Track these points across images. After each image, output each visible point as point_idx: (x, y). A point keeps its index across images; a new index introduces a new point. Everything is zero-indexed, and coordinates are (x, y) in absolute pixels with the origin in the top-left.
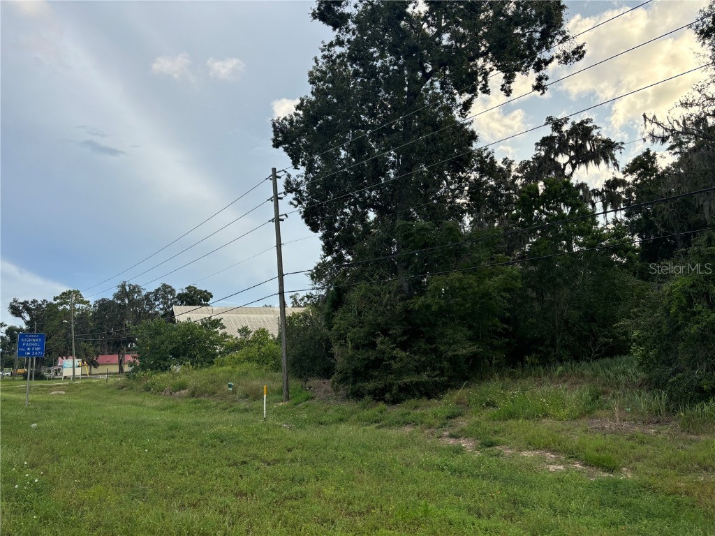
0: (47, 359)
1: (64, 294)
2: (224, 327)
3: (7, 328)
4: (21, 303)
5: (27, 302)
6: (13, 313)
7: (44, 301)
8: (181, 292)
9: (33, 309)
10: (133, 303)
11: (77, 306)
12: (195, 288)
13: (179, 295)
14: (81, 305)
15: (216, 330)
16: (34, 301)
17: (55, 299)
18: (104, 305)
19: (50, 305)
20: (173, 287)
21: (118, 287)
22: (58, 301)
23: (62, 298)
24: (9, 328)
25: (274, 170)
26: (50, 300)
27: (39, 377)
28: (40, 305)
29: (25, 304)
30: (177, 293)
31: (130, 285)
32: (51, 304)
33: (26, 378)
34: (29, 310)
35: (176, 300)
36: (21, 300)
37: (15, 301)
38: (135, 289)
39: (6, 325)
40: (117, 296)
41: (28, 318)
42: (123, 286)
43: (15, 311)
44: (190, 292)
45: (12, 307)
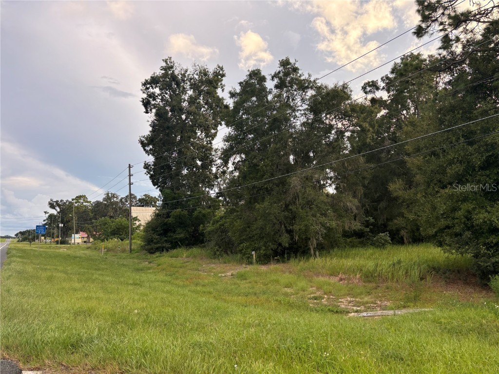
1: (77, 197)
3: (49, 214)
4: (55, 202)
5: (58, 201)
6: (50, 207)
7: (67, 201)
8: (141, 198)
9: (62, 205)
10: (112, 204)
11: (85, 204)
12: (149, 196)
14: (86, 204)
15: (135, 222)
16: (61, 201)
17: (73, 200)
18: (98, 204)
19: (70, 202)
20: (136, 195)
21: (105, 194)
22: (74, 201)
23: (76, 200)
24: (50, 215)
25: (129, 165)
26: (70, 200)
27: (63, 242)
28: (65, 203)
29: (57, 202)
30: (138, 198)
31: (111, 194)
33: (58, 243)
34: (59, 205)
35: (138, 202)
36: (55, 200)
37: (51, 200)
38: (114, 196)
39: (48, 213)
40: (104, 199)
41: (59, 210)
42: (108, 194)
43: (52, 206)
44: (146, 197)
45: (50, 204)
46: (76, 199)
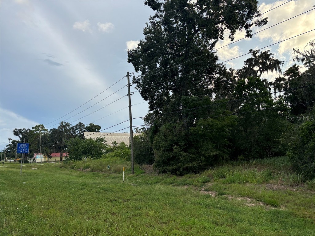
0: (30, 154)
1: (36, 126)
2: (106, 142)
4: (18, 130)
5: (21, 130)
7: (28, 129)
8: (87, 126)
9: (24, 133)
10: (66, 131)
11: (42, 131)
12: (93, 124)
13: (86, 127)
14: (44, 131)
15: (102, 143)
16: (24, 129)
18: (54, 131)
20: (84, 124)
22: (34, 129)
24: (13, 141)
25: (128, 73)
27: (26, 162)
28: (27, 131)
31: (65, 123)
32: (31, 130)
33: (20, 162)
34: (22, 133)
35: (85, 129)
36: (19, 129)
37: (16, 129)
38: (67, 125)
39: (12, 139)
40: (59, 127)
41: (21, 136)
42: (62, 123)
43: (16, 133)
44: (91, 126)
45: (14, 131)
46: (35, 128)
